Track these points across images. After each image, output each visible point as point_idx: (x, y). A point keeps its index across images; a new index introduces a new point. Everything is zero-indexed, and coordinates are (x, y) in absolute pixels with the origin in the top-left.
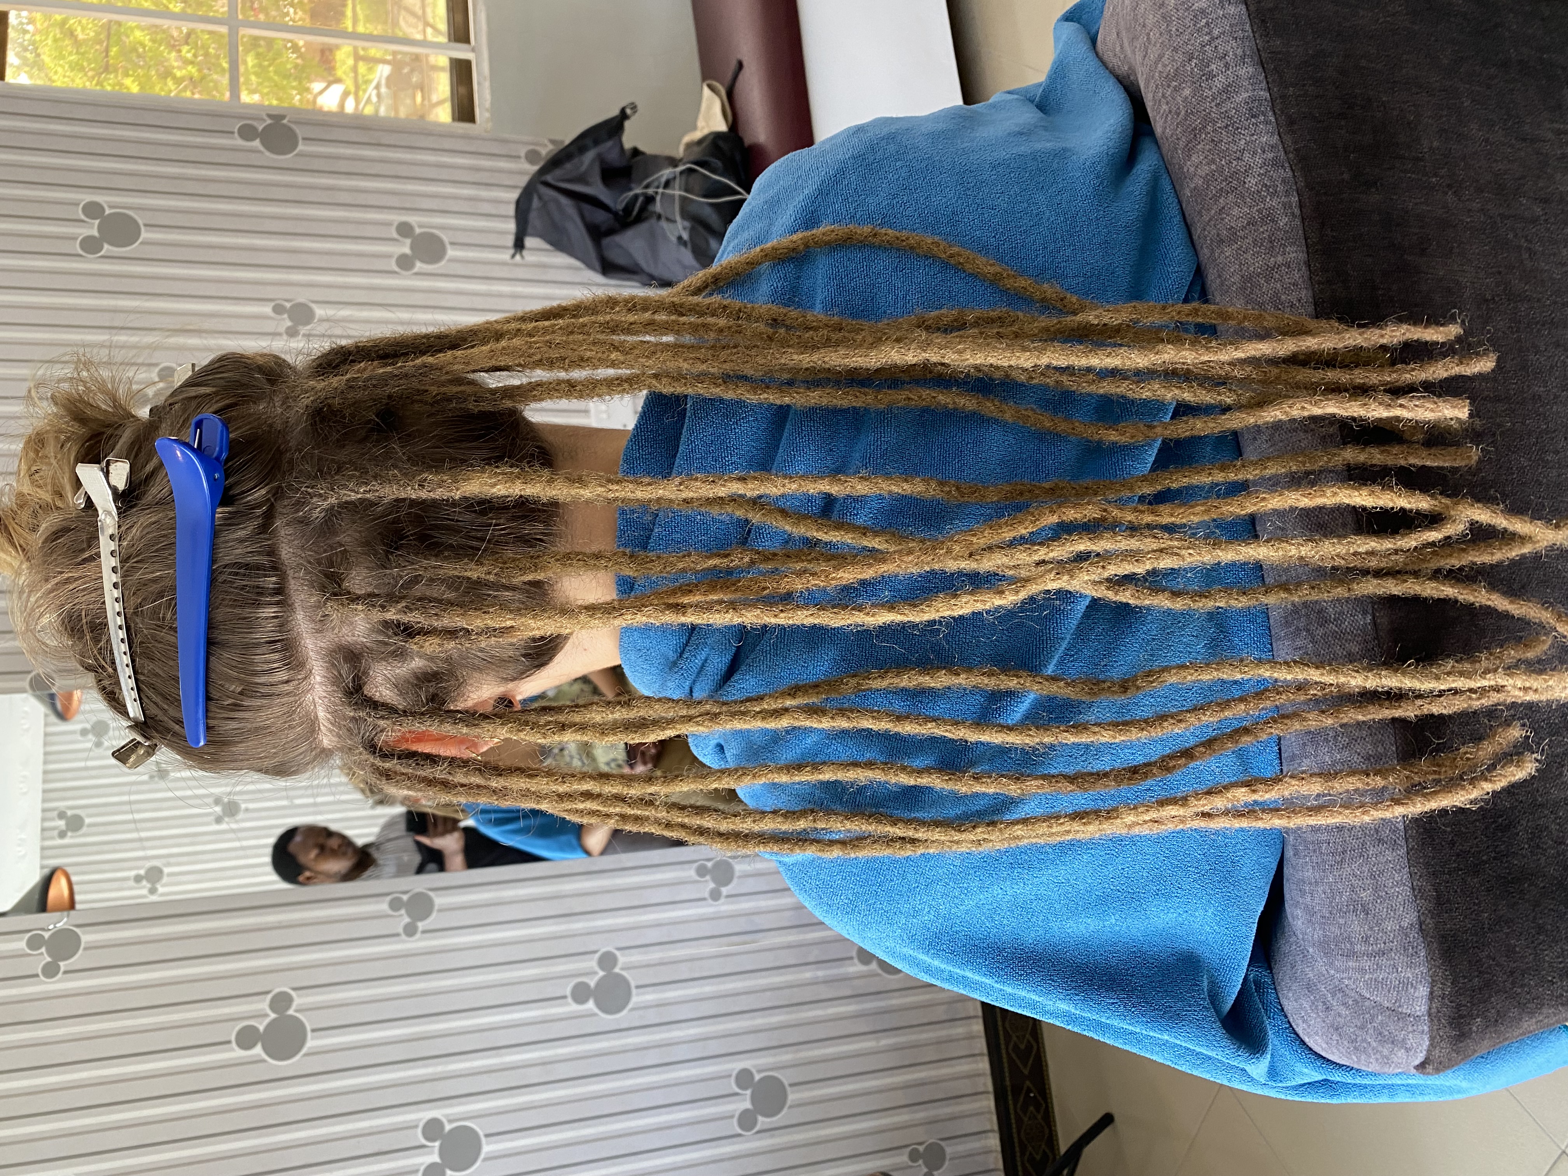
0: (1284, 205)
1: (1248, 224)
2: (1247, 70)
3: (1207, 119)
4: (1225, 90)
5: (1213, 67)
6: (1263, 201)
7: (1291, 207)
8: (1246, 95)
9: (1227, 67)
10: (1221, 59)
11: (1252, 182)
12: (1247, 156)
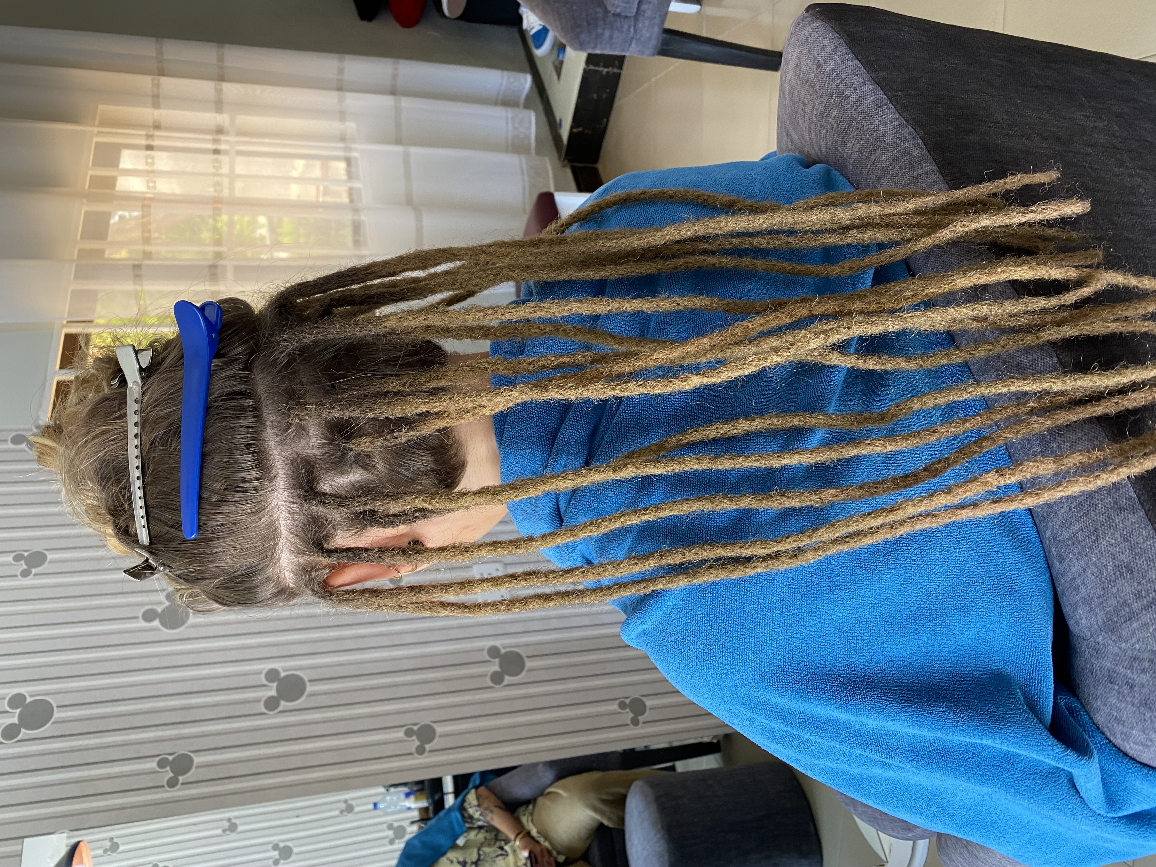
0: (914, 144)
1: (894, 160)
2: (869, 87)
3: (851, 119)
4: (858, 100)
5: (847, 93)
6: (899, 145)
7: (918, 144)
8: (872, 98)
9: (855, 89)
10: (850, 87)
11: (889, 139)
12: (881, 128)
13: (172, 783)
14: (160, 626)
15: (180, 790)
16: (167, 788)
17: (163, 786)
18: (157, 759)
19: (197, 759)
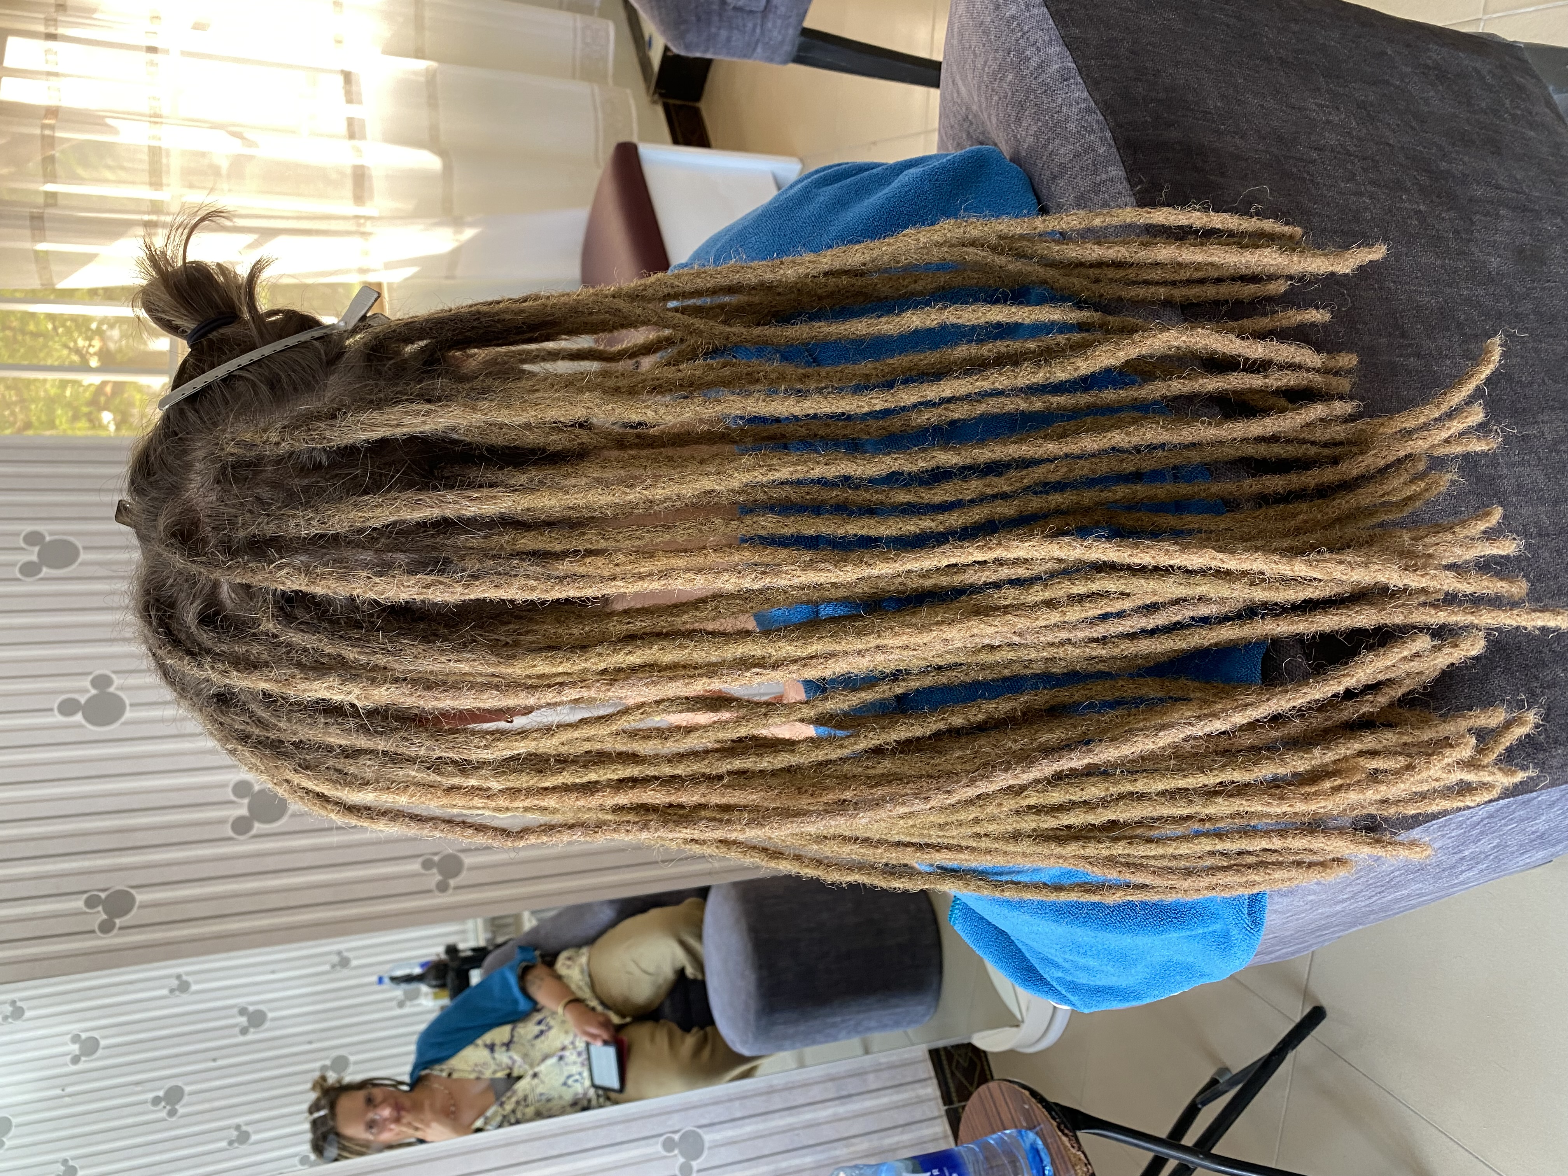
0: (1101, 138)
1: (1074, 156)
2: (1055, 50)
6: (1084, 136)
7: (1106, 139)
11: (1072, 126)
12: (1064, 109)
13: (106, 927)
14: (84, 722)
15: (116, 936)
16: (99, 934)
17: (93, 932)
18: (85, 896)
19: (140, 897)
